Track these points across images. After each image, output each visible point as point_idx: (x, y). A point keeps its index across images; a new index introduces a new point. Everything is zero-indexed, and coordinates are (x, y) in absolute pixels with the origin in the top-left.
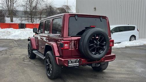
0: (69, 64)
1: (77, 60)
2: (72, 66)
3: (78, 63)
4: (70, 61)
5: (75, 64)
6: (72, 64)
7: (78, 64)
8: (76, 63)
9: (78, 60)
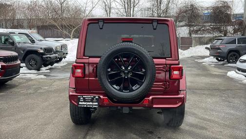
0: (80, 103)
1: (95, 97)
2: (85, 106)
3: (97, 103)
4: (82, 98)
5: (91, 103)
6: (85, 103)
7: (95, 105)
8: (93, 102)
9: (97, 97)
